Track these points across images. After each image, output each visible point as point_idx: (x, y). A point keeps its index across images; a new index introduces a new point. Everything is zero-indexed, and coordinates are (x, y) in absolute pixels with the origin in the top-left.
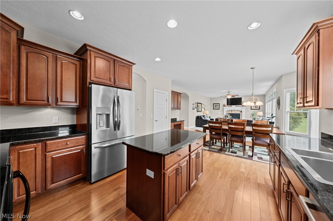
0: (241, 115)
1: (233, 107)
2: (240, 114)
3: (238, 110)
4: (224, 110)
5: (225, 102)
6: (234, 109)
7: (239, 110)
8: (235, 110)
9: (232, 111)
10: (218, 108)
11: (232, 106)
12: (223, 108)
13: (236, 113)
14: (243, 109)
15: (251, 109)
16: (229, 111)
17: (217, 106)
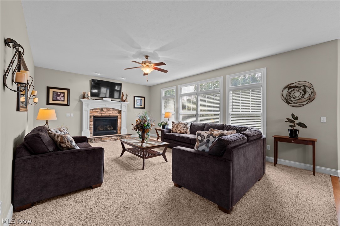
0: (119, 119)
2: (117, 116)
3: (113, 109)
4: (85, 107)
5: (86, 88)
6: (107, 107)
7: (116, 110)
8: (108, 109)
9: (102, 110)
10: (66, 102)
11: (104, 99)
12: (82, 103)
13: (111, 115)
14: (124, 107)
15: (134, 108)
16: (96, 112)
17: (62, 95)
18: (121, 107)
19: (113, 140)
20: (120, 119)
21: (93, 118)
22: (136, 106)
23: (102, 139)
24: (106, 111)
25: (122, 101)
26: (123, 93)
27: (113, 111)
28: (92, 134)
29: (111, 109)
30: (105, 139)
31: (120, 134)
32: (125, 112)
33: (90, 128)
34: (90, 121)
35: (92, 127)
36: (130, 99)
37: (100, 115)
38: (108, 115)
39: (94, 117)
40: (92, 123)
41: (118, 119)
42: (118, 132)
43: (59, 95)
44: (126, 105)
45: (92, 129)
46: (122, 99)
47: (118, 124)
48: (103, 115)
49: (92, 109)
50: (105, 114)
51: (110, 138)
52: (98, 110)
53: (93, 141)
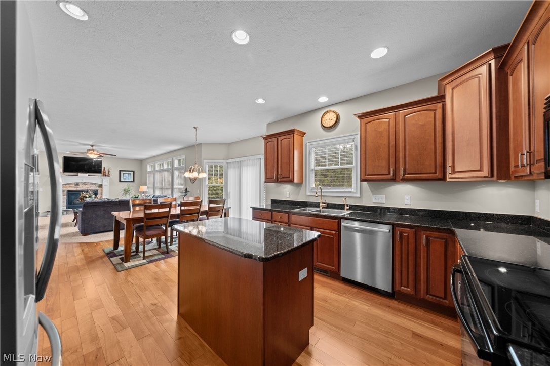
0: (99, 192)
1: (81, 177)
2: (97, 190)
3: (92, 184)
6: (84, 181)
7: (95, 184)
8: (85, 184)
9: (77, 184)
11: (79, 174)
13: (88, 189)
14: (105, 181)
15: (120, 181)
16: (70, 186)
18: (102, 181)
20: (101, 193)
21: (66, 192)
22: (122, 180)
24: (82, 185)
25: (103, 176)
26: (104, 167)
28: (66, 207)
29: (90, 184)
32: (107, 186)
33: (63, 201)
34: (63, 195)
35: (66, 200)
36: (115, 174)
37: (76, 189)
39: (68, 191)
40: (66, 197)
44: (109, 179)
45: (66, 202)
48: (78, 189)
49: (65, 184)
50: (81, 188)
52: (73, 184)
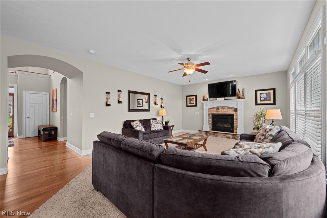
2: (233, 115)
3: (229, 107)
4: (204, 107)
5: (206, 92)
6: (223, 105)
9: (218, 108)
11: (218, 99)
13: (226, 113)
14: (240, 104)
15: (256, 104)
16: (214, 110)
17: (193, 99)
18: (237, 106)
19: (225, 137)
20: (236, 118)
21: (211, 115)
22: (259, 103)
23: (215, 134)
24: (221, 109)
25: (238, 99)
26: (239, 89)
27: (229, 109)
28: (211, 129)
29: (227, 108)
30: (217, 135)
31: (236, 133)
32: (242, 109)
33: (209, 123)
34: (209, 118)
35: (211, 123)
36: (251, 95)
37: (217, 113)
38: (224, 113)
39: (213, 115)
40: (211, 119)
41: (234, 118)
42: (235, 131)
43: (192, 100)
44: (243, 103)
45: (211, 124)
46: (238, 96)
47: (235, 123)
48: (219, 113)
49: (211, 108)
50: (221, 112)
51: (222, 135)
52: (215, 109)
53: (208, 134)
